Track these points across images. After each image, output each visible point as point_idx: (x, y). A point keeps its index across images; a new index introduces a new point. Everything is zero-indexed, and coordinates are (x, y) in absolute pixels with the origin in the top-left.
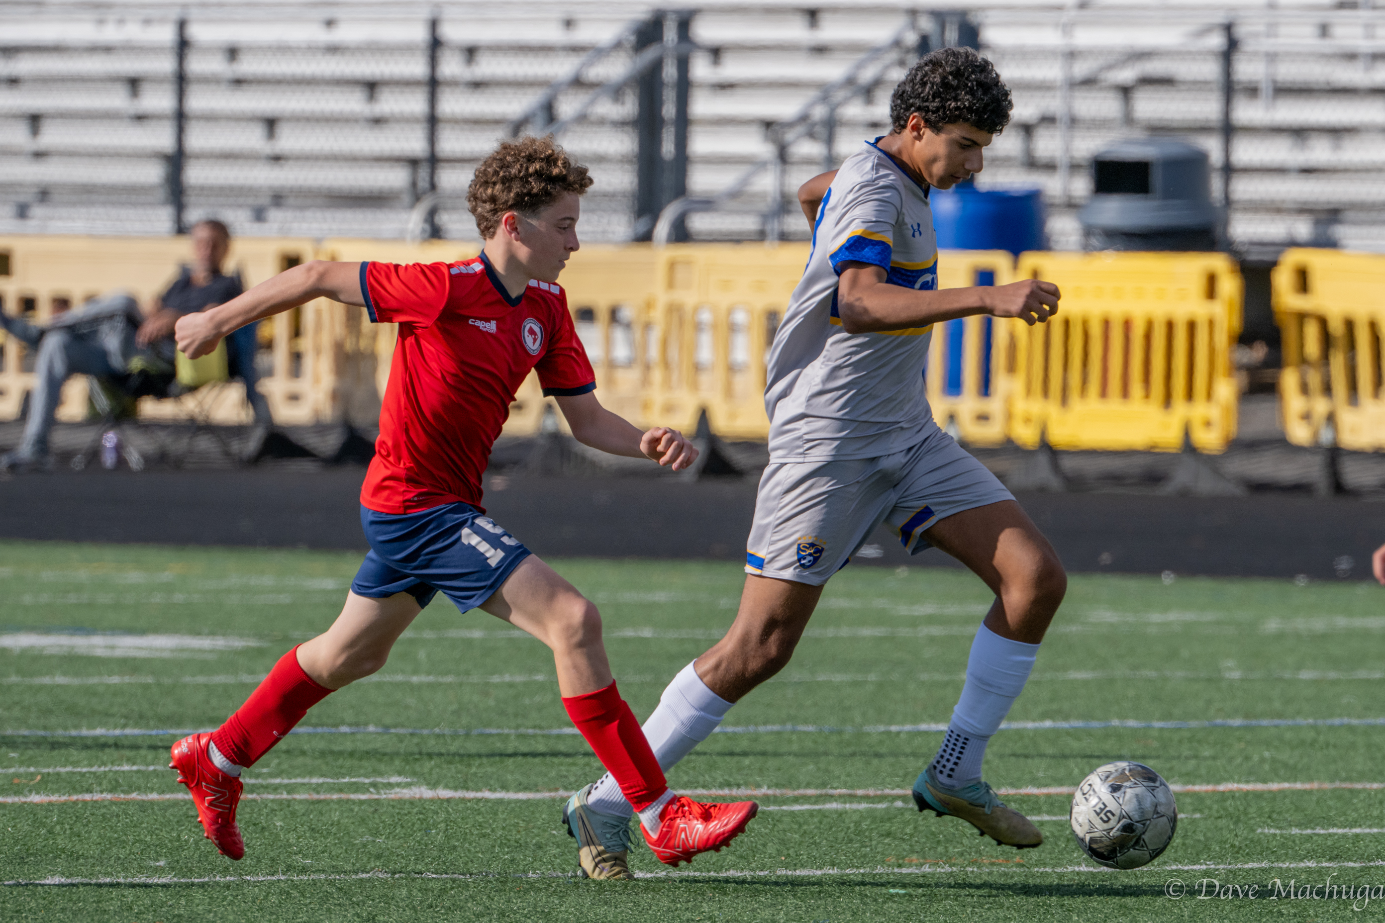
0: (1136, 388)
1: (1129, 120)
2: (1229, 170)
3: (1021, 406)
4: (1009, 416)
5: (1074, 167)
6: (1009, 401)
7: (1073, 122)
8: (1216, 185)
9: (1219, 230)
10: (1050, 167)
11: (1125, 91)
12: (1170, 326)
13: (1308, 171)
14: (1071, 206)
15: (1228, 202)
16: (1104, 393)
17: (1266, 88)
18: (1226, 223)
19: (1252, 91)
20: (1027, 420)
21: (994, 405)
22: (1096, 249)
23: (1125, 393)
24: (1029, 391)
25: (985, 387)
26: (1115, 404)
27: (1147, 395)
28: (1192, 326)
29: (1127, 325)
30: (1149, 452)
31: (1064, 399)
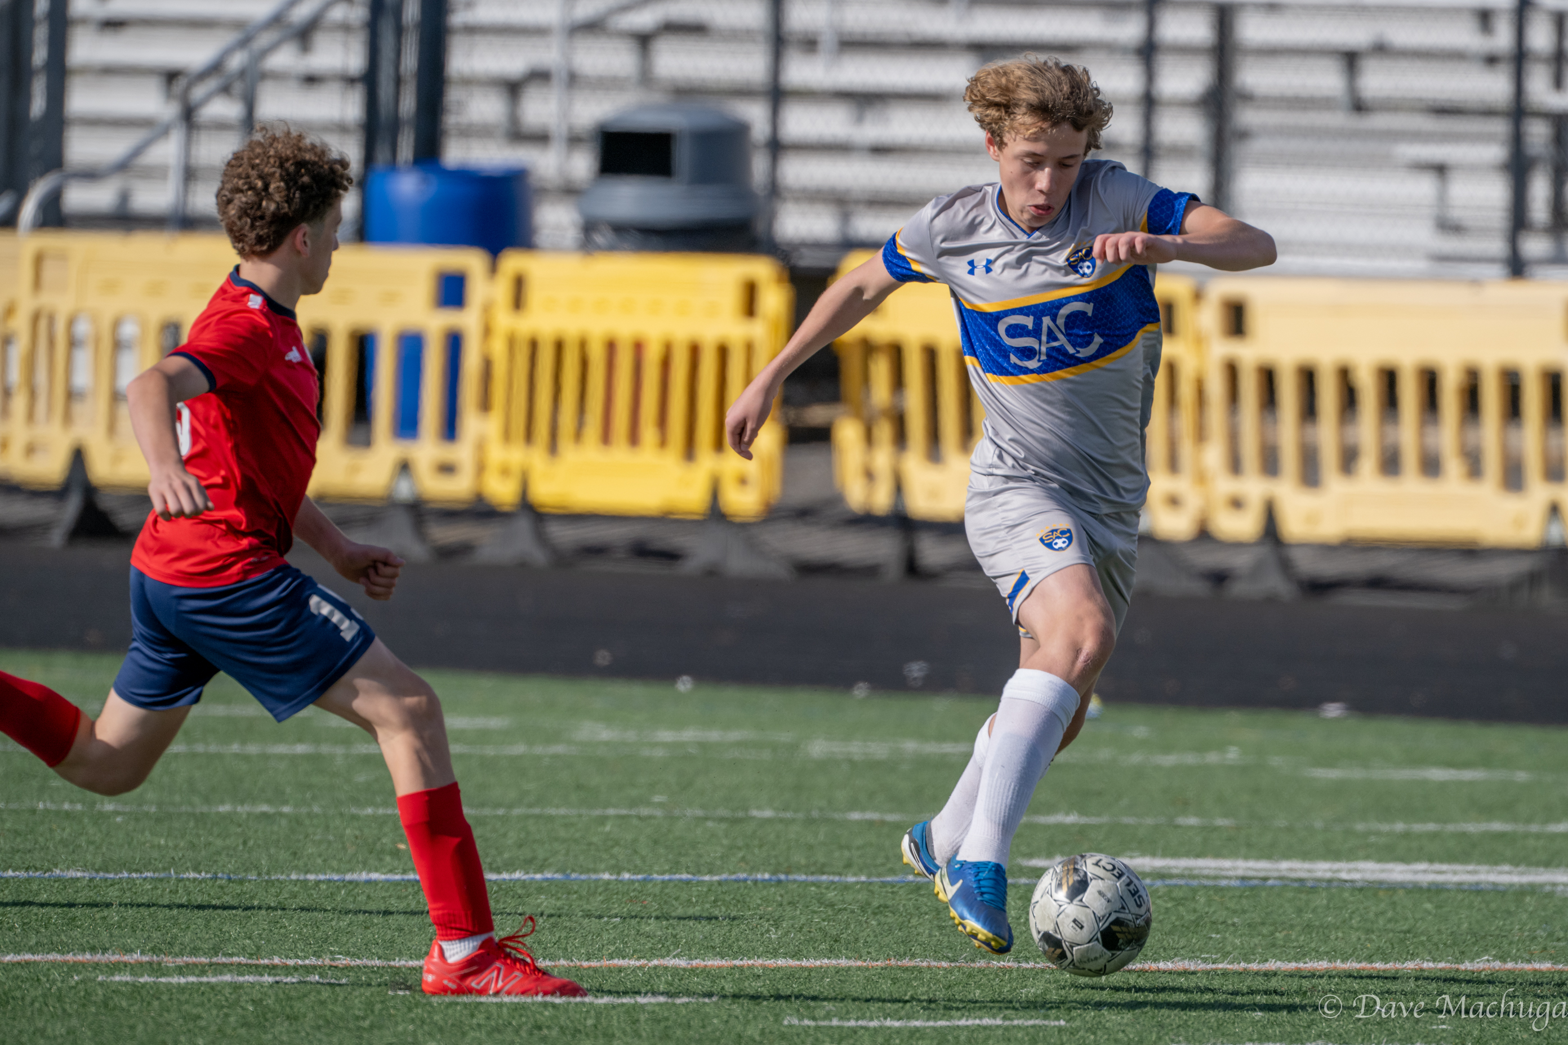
0: (649, 432)
1: (646, 78)
2: (776, 147)
3: (497, 454)
4: (481, 468)
5: (574, 140)
6: (481, 447)
7: (573, 80)
8: (759, 166)
9: (760, 227)
10: (541, 138)
11: (644, 40)
12: (695, 351)
13: (880, 150)
14: (569, 191)
15: (775, 190)
16: (606, 437)
17: (827, 40)
18: (771, 218)
19: (810, 44)
20: (505, 472)
21: (462, 452)
22: (599, 248)
23: (634, 438)
24: (507, 435)
25: (450, 428)
26: (620, 453)
27: (663, 442)
28: (723, 352)
29: (638, 348)
30: (665, 519)
31: (553, 447)
